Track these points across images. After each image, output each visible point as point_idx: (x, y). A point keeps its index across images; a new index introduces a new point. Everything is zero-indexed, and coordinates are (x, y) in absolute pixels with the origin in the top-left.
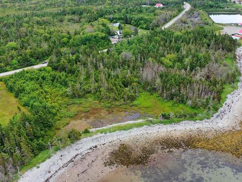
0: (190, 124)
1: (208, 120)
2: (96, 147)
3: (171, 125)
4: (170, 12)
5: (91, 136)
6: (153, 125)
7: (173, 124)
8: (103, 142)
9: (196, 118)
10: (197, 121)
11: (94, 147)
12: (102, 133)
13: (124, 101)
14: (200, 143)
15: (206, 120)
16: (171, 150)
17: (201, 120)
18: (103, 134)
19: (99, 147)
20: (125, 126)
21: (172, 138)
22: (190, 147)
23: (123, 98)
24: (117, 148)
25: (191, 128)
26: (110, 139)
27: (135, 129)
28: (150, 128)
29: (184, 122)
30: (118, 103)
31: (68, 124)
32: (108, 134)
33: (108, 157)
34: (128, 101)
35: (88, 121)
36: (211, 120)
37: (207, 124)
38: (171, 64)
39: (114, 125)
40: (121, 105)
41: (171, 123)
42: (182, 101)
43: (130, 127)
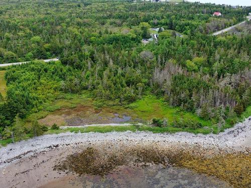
0: (187, 137)
1: (214, 136)
2: (57, 146)
3: (162, 135)
4: (225, 20)
5: (57, 133)
6: (139, 132)
7: (166, 133)
8: (67, 142)
9: (200, 130)
10: (199, 134)
11: (54, 146)
12: (72, 132)
13: (120, 101)
14: (190, 162)
15: (212, 134)
16: (147, 164)
17: (205, 133)
18: (73, 134)
19: (60, 147)
20: (104, 128)
21: (156, 150)
22: (174, 164)
23: (119, 97)
24: (80, 152)
25: (188, 141)
26: (79, 140)
27: (114, 133)
28: (133, 134)
29: (180, 133)
30: (111, 103)
31: (42, 118)
32: (79, 134)
33: (64, 159)
34: (125, 102)
35: (68, 117)
36: (218, 136)
37: (212, 139)
38: (196, 68)
39: (93, 125)
40: (114, 105)
41: (162, 132)
42: (191, 110)
43: (110, 130)
